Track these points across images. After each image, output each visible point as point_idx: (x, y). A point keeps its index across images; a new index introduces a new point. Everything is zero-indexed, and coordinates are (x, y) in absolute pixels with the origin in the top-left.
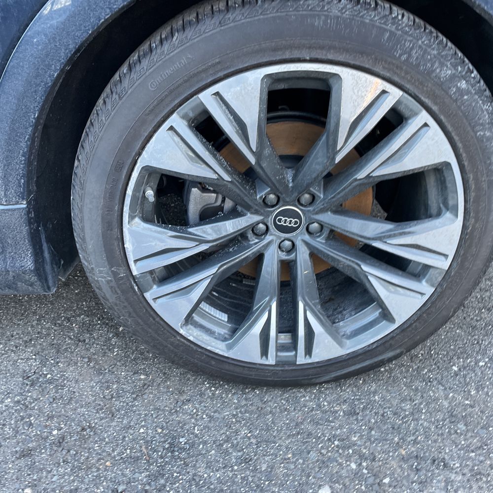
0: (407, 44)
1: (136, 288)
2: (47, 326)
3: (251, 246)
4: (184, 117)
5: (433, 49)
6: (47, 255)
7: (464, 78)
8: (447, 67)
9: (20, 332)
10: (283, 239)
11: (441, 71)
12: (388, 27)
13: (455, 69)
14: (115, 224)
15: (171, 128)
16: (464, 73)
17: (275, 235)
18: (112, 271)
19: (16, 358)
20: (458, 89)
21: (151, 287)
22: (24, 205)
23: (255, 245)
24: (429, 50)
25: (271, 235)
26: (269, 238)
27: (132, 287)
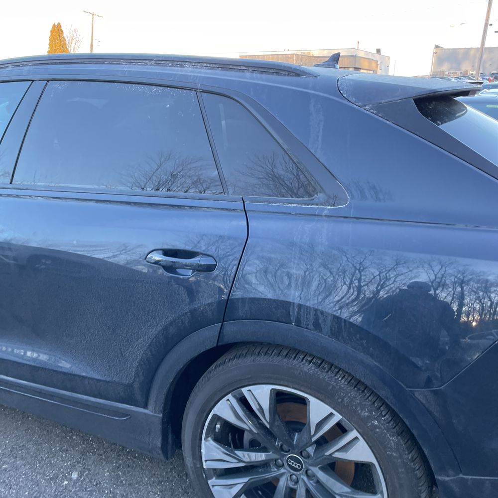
0: (342, 394)
1: (204, 476)
2: (174, 475)
3: (272, 471)
4: (234, 396)
5: (357, 400)
6: (170, 440)
7: (376, 419)
8: (365, 411)
9: (159, 473)
10: (291, 474)
11: (361, 412)
12: (332, 383)
13: (370, 413)
14: (198, 438)
15: (228, 400)
16: (376, 417)
17: (287, 469)
18: (194, 463)
19: (150, 490)
20: (373, 424)
21: (212, 478)
22: (161, 415)
23: (274, 472)
24: (354, 400)
25: (285, 469)
26: (282, 471)
27: (202, 475)
